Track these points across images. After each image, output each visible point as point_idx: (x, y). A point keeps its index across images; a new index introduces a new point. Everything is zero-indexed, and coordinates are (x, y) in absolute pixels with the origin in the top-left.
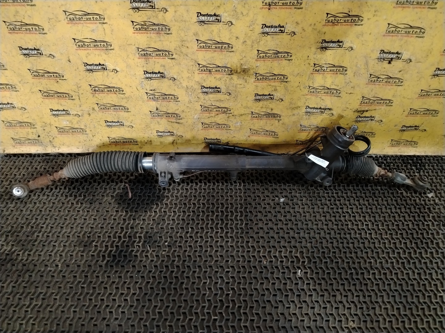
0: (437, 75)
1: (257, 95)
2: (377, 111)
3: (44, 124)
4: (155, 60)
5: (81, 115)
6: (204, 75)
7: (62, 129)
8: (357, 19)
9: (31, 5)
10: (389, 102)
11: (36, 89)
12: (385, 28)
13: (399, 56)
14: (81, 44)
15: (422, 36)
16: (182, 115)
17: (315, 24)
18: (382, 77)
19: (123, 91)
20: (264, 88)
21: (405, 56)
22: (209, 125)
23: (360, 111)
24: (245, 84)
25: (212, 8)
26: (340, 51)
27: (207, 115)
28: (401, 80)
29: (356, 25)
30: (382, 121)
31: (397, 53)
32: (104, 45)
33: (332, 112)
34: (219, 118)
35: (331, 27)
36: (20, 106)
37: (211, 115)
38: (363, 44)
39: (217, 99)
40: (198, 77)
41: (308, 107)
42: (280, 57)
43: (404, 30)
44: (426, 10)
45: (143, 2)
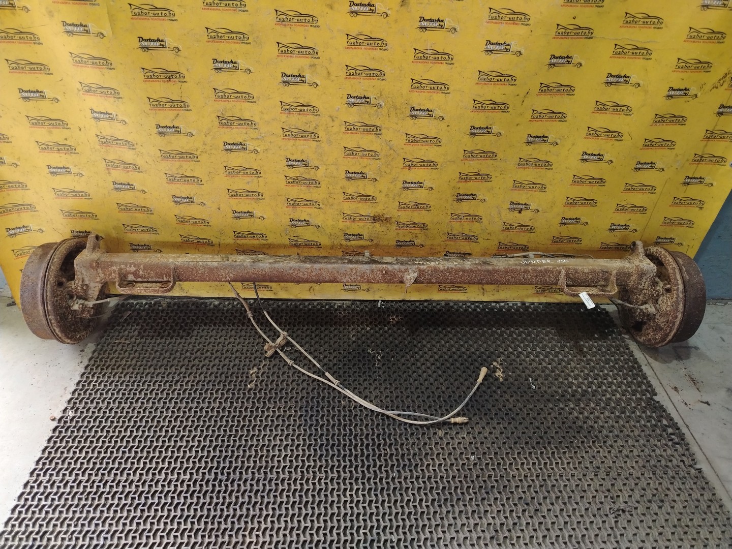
1: (398, 241)
6: (348, 224)
8: (486, 177)
9: (196, 161)
12: (512, 184)
13: (527, 207)
14: (233, 194)
15: (544, 190)
17: (450, 181)
18: (514, 224)
19: (266, 237)
20: (405, 235)
21: (533, 207)
24: (387, 231)
25: (359, 168)
26: (473, 202)
28: (533, 228)
29: (486, 181)
31: (525, 204)
32: (255, 195)
38: (494, 197)
40: (341, 225)
41: (448, 252)
42: (420, 208)
43: (528, 186)
44: (544, 170)
45: (298, 161)
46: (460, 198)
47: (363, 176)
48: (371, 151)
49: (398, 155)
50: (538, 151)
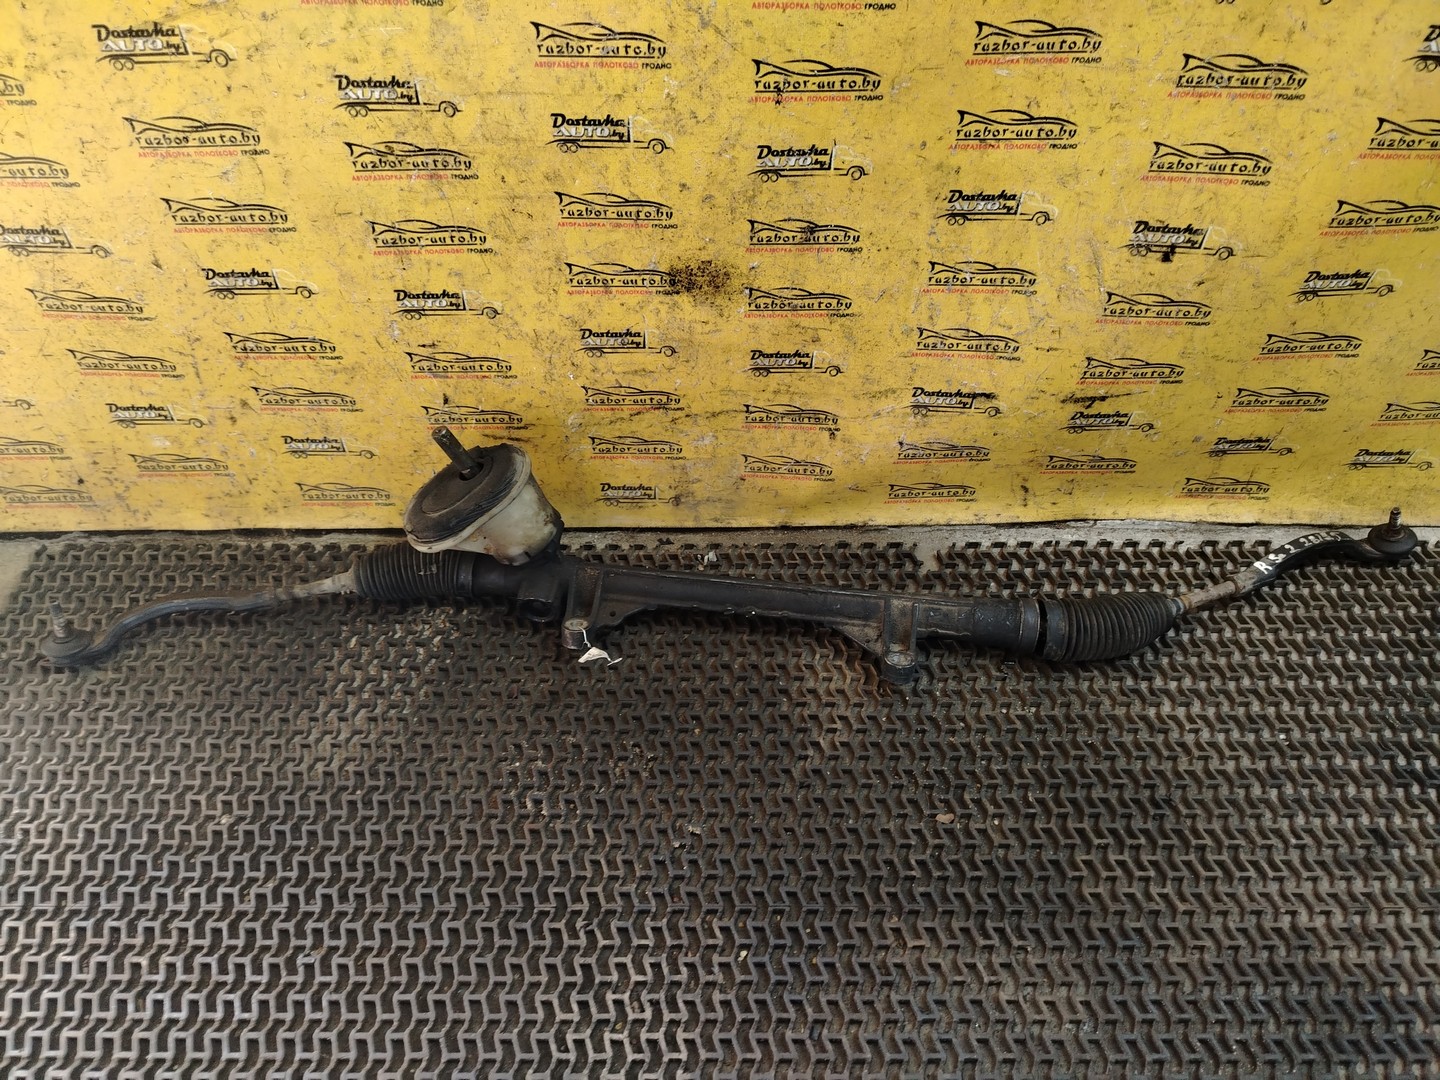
1: (758, 354)
2: (1133, 398)
3: (91, 446)
4: (429, 257)
5: (205, 420)
6: (587, 298)
7: (152, 460)
8: (1056, 129)
9: (22, 103)
10: (1171, 374)
11: (57, 348)
12: (1149, 156)
13: (1194, 238)
14: (190, 215)
15: (1263, 179)
16: (528, 417)
17: (924, 144)
18: (1144, 299)
19: (333, 349)
20: (780, 333)
21: (1213, 239)
22: (614, 443)
23: (1083, 400)
24: (719, 319)
25: (598, 102)
26: (1007, 222)
27: (603, 413)
28: (1204, 309)
29: (1054, 146)
30: (1151, 427)
31: (1189, 230)
32: (262, 218)
33: (994, 403)
34: (644, 424)
35: (976, 153)
37: (619, 414)
38: (1080, 204)
39: (633, 368)
40: (570, 303)
41: (919, 391)
42: (822, 240)
43: (1205, 162)
44: (1272, 101)
45: (379, 84)
46: (962, 207)
47: (616, 131)
48: (634, 35)
49: (734, 47)
50: (1257, 24)
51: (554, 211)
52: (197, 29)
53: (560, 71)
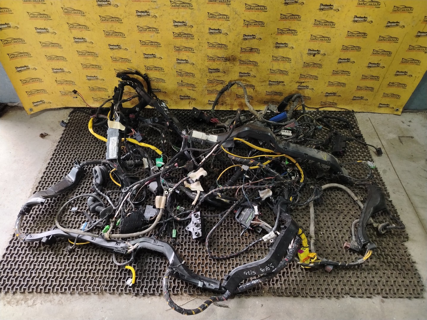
0: (340, 62)
1: (240, 73)
2: (309, 83)
4: (183, 53)
6: (210, 63)
8: (294, 32)
9: (121, 23)
10: (316, 78)
12: (310, 37)
14: (143, 43)
15: (329, 41)
16: (196, 86)
17: (271, 34)
18: (310, 63)
19: (163, 70)
20: (244, 69)
21: (322, 52)
23: (300, 82)
24: (234, 66)
25: (217, 26)
26: (286, 49)
27: (211, 85)
28: (321, 65)
29: (294, 35)
30: (313, 89)
31: (318, 51)
32: (156, 44)
33: (284, 83)
36: (101, 78)
37: (213, 85)
38: (299, 45)
39: (217, 76)
40: (207, 63)
41: (270, 81)
42: (253, 51)
43: (320, 38)
44: (330, 28)
45: (181, 22)
46: (278, 46)
47: (219, 31)
48: (224, 15)
49: (240, 17)
50: (326, 15)
51: (206, 46)
52: (152, 12)
53: (211, 21)
